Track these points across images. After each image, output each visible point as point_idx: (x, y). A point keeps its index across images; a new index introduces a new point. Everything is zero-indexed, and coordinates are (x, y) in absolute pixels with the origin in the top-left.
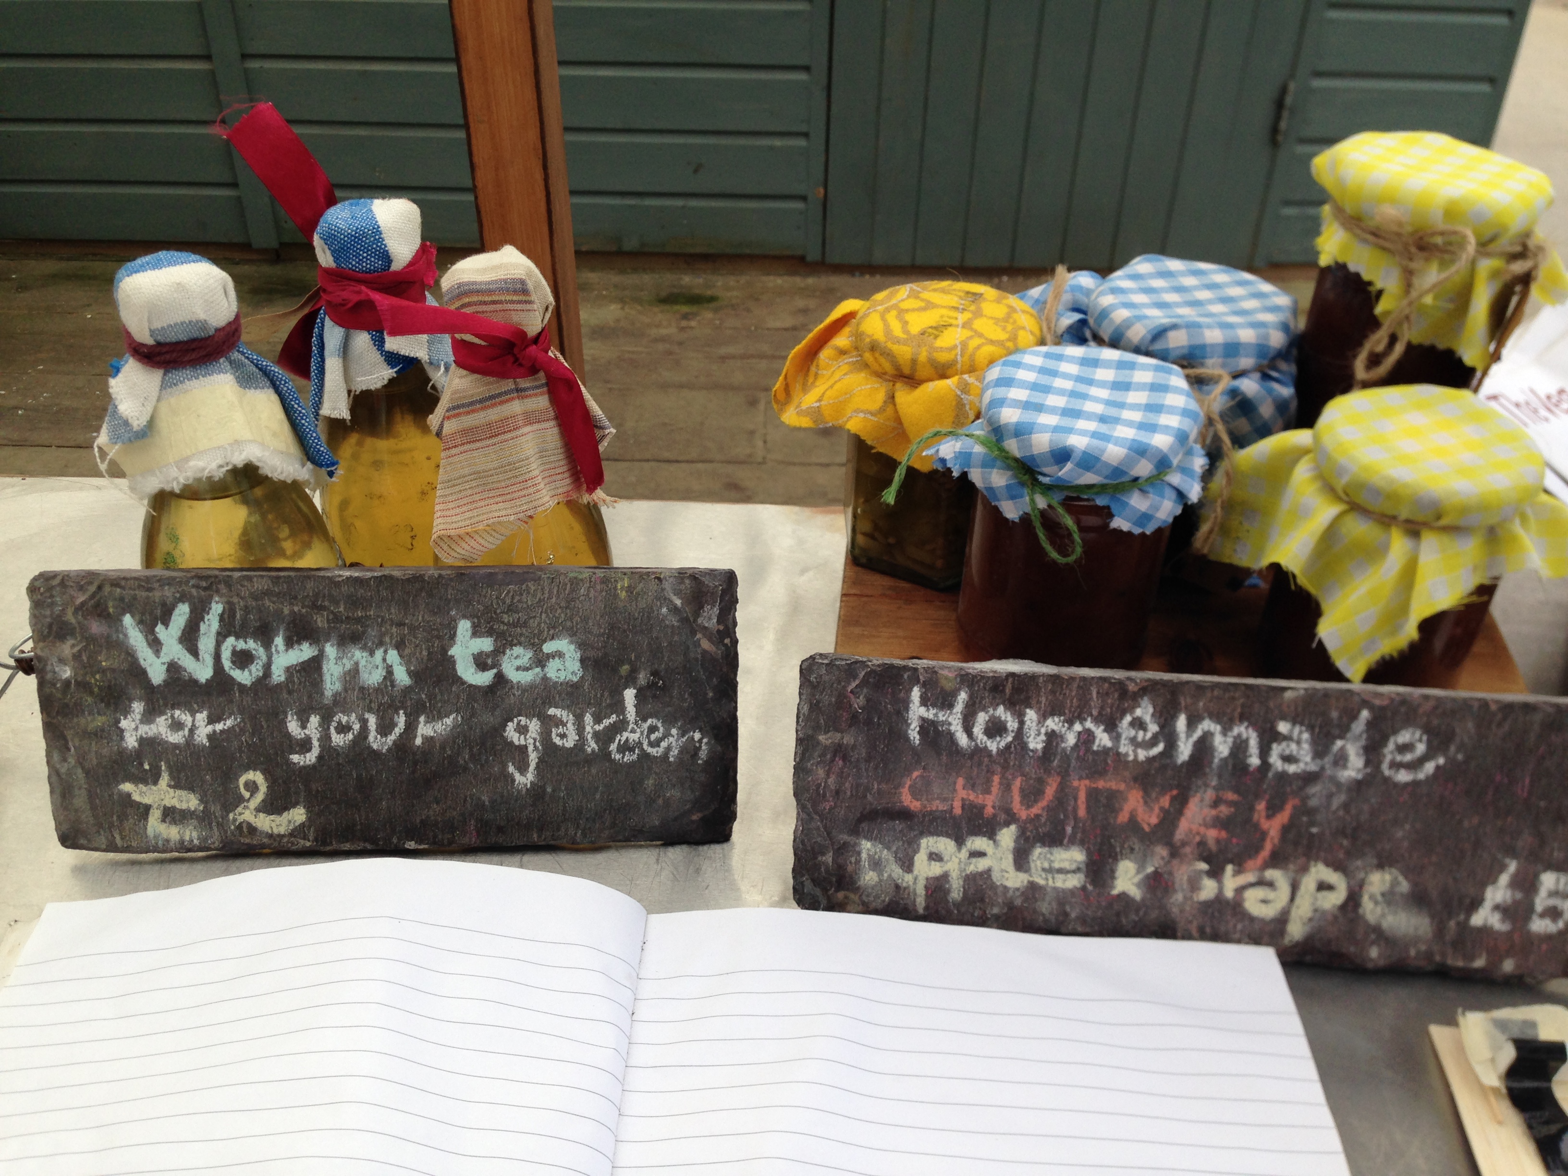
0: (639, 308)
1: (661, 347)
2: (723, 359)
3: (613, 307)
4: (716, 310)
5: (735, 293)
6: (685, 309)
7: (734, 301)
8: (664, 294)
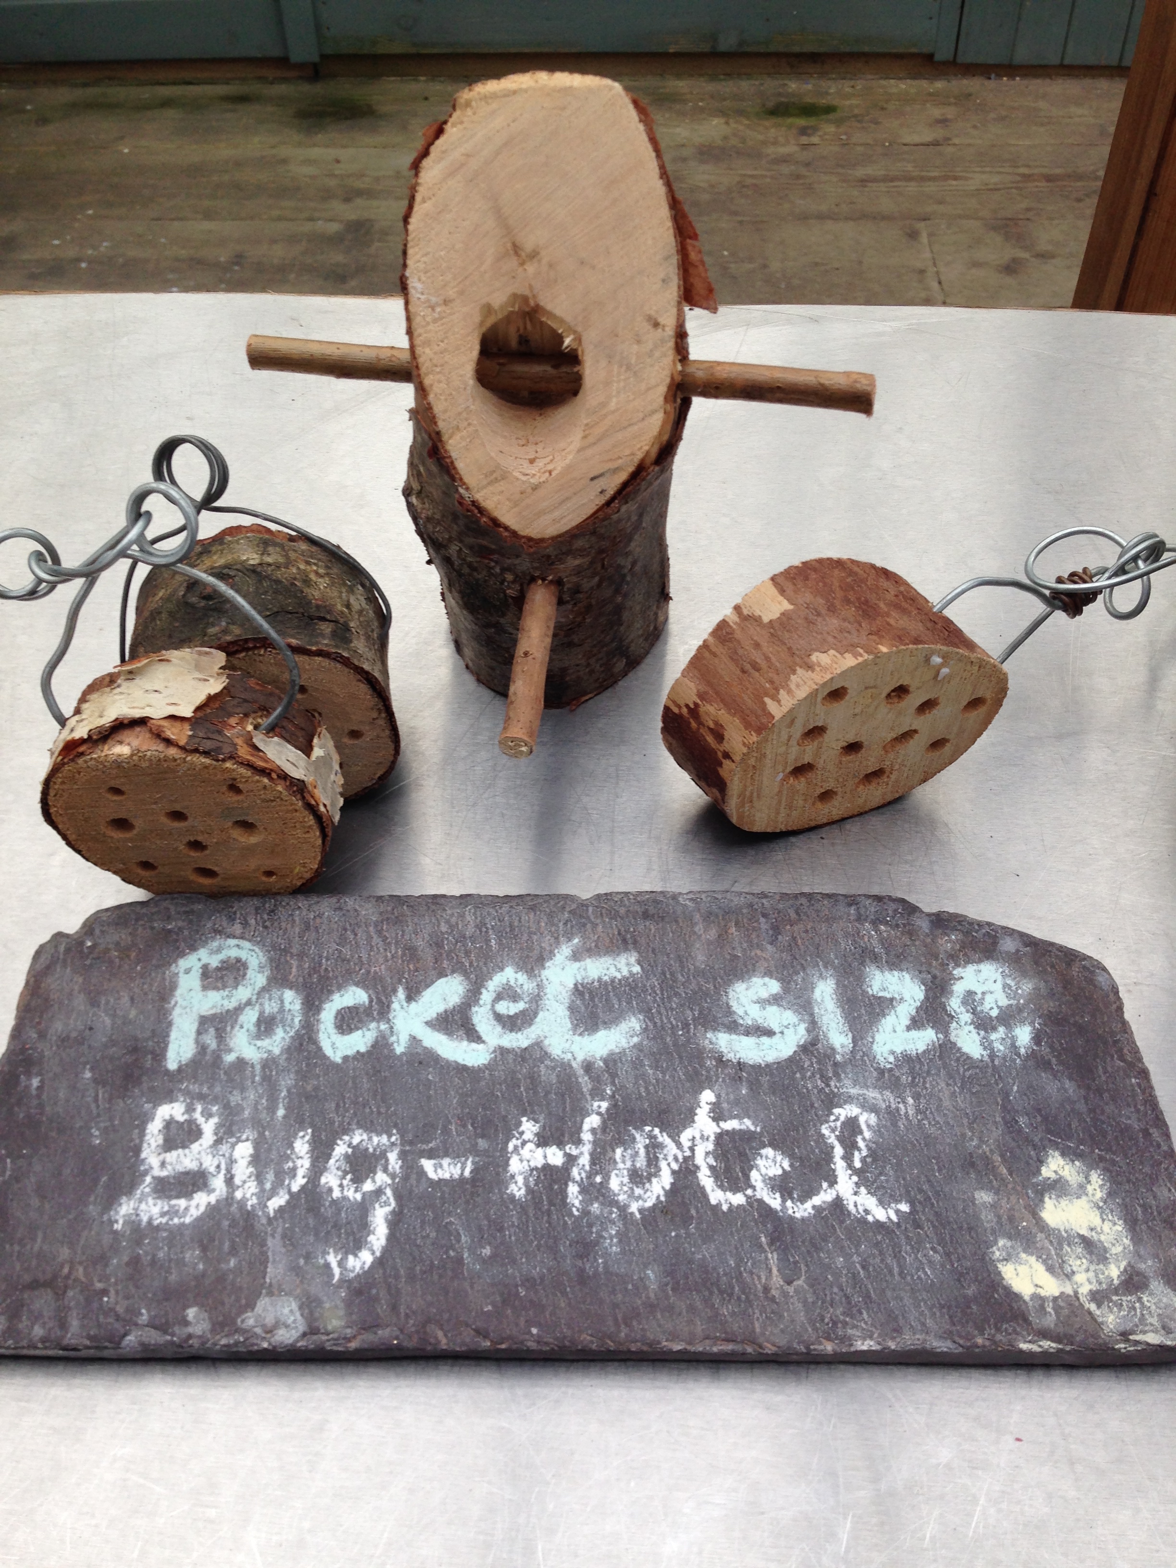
0: (747, 122)
1: (786, 169)
2: (864, 182)
3: (715, 121)
4: (839, 122)
5: (854, 102)
6: (802, 122)
7: (856, 111)
8: (770, 104)
